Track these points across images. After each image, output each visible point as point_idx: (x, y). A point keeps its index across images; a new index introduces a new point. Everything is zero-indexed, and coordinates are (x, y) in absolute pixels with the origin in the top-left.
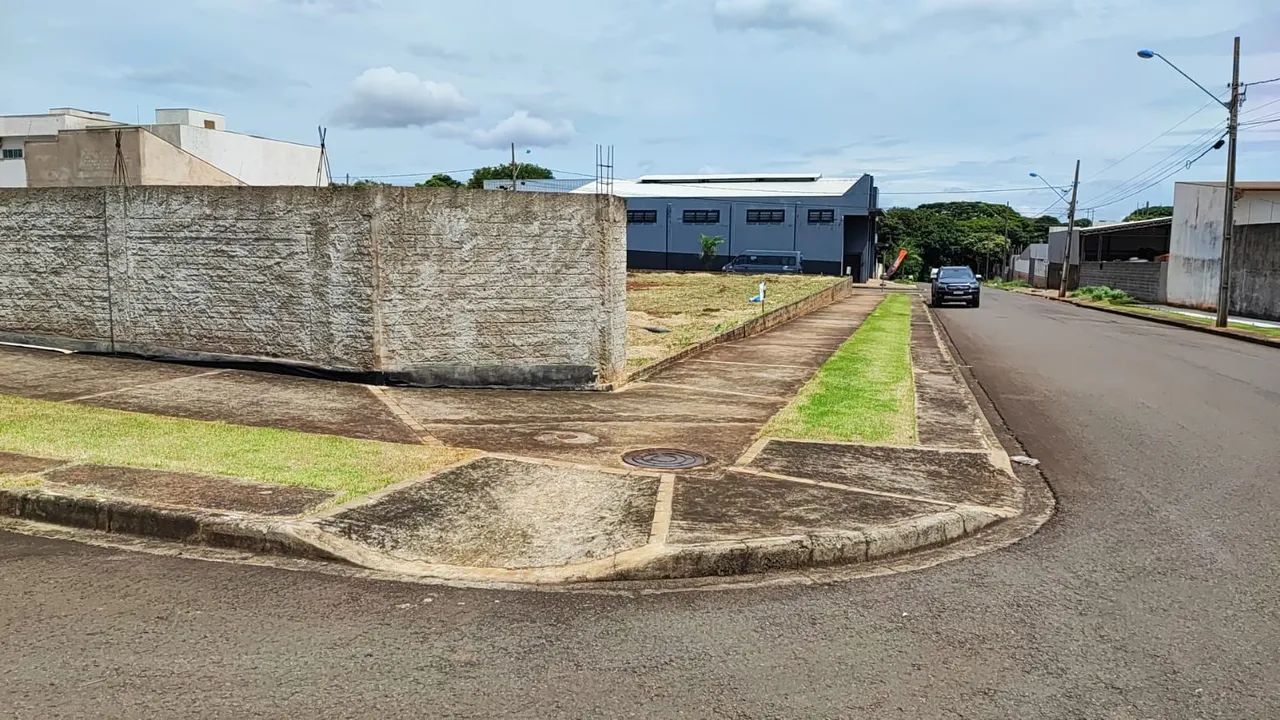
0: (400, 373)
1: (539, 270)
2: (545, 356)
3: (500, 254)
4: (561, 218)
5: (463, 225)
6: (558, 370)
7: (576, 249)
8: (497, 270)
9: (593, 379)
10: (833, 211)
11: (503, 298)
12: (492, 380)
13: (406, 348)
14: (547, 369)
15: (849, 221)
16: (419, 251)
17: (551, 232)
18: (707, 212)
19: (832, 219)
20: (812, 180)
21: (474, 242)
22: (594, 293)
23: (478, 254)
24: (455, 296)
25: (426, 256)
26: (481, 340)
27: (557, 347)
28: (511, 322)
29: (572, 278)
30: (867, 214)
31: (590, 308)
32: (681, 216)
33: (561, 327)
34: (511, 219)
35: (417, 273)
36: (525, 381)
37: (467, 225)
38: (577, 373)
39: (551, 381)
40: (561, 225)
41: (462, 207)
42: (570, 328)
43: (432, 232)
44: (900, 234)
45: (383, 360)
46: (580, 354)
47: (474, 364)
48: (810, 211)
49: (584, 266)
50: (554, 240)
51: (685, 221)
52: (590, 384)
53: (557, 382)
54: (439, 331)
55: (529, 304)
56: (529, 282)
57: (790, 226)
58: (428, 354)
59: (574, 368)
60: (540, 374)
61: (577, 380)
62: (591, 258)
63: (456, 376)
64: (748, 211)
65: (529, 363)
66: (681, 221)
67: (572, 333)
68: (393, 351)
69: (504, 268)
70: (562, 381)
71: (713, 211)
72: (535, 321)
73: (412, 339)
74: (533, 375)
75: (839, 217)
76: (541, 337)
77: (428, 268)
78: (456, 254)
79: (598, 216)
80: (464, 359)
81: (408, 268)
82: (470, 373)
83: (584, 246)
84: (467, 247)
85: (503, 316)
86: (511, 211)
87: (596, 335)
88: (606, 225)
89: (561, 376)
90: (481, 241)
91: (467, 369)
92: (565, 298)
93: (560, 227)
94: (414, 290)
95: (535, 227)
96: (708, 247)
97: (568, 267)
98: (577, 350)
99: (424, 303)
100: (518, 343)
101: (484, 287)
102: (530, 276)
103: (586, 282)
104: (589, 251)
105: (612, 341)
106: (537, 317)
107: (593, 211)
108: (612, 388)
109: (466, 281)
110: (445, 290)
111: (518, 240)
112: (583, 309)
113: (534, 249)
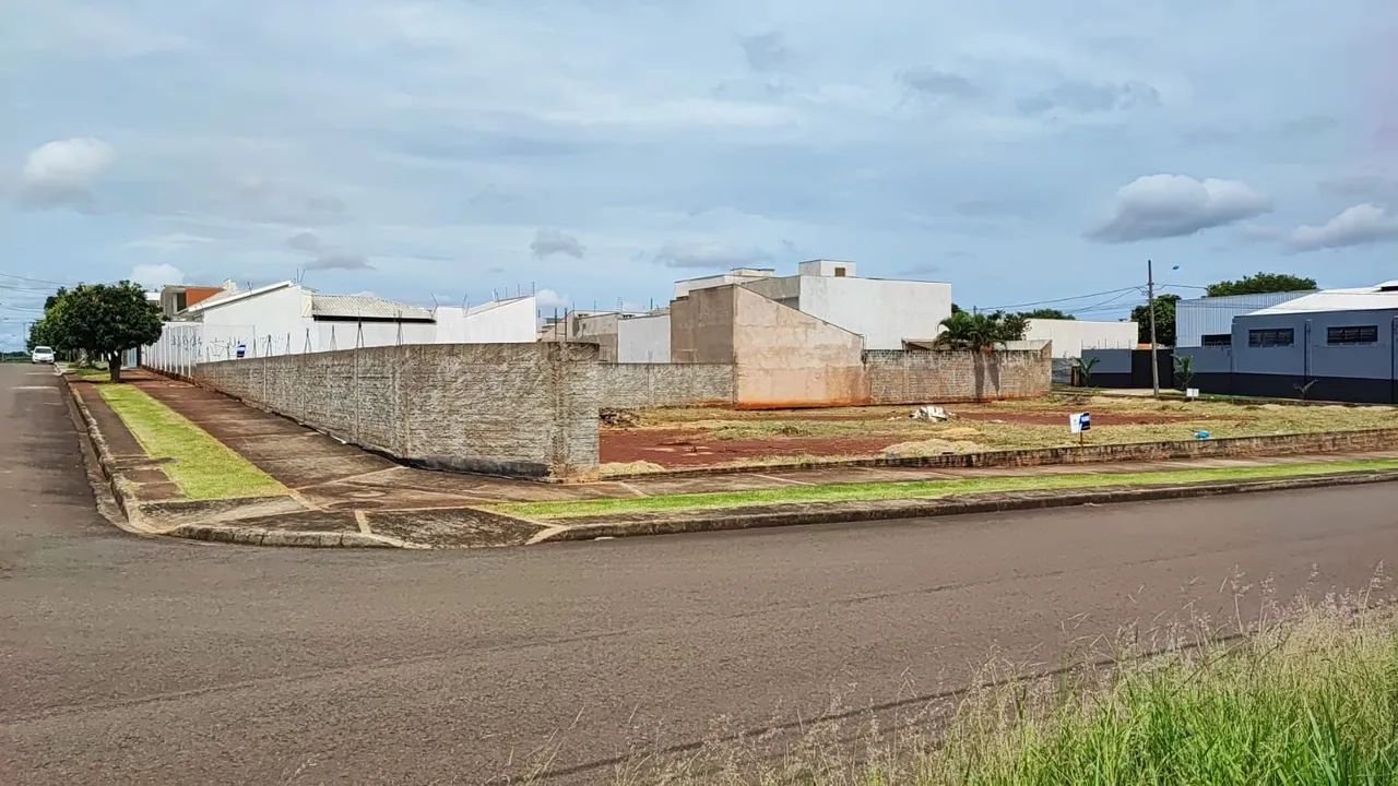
0: (420, 460)
1: (508, 395)
2: (512, 455)
3: (481, 385)
4: (522, 360)
5: (457, 367)
6: (522, 465)
7: (534, 381)
8: (479, 395)
9: (548, 474)
11: (483, 414)
12: (476, 469)
13: (423, 445)
14: (513, 464)
16: (430, 383)
17: (515, 370)
21: (464, 378)
22: (547, 411)
23: (467, 387)
24: (451, 412)
25: (435, 387)
26: (469, 442)
27: (520, 449)
28: (488, 430)
29: (532, 400)
31: (545, 422)
33: (522, 436)
34: (488, 362)
35: (430, 397)
36: (497, 472)
37: (460, 367)
38: (535, 469)
39: (516, 472)
41: (456, 355)
42: (530, 436)
43: (438, 371)
45: (409, 451)
46: (537, 455)
47: (464, 457)
49: (540, 391)
50: (518, 375)
52: (545, 477)
53: (521, 473)
54: (442, 434)
55: (501, 419)
56: (500, 403)
58: (436, 449)
59: (532, 465)
60: (508, 468)
61: (536, 474)
62: (544, 387)
63: (453, 465)
65: (501, 459)
67: (532, 440)
68: (416, 446)
69: (483, 394)
70: (524, 474)
72: (504, 430)
73: (426, 439)
74: (503, 468)
76: (509, 442)
77: (436, 394)
78: (454, 385)
79: (550, 357)
80: (459, 454)
81: (424, 394)
82: (462, 464)
83: (539, 379)
84: (460, 380)
85: (483, 426)
86: (488, 356)
87: (550, 443)
88: (557, 363)
89: (523, 470)
90: (469, 377)
91: (460, 460)
92: (526, 415)
93: (522, 366)
94: (428, 408)
95: (505, 367)
97: (529, 394)
98: (535, 452)
99: (433, 416)
100: (493, 445)
101: (470, 406)
102: (501, 399)
103: (542, 404)
104: (543, 382)
105: (566, 448)
106: (507, 428)
107: (546, 354)
108: (561, 482)
109: (458, 403)
110: (446, 409)
111: (493, 376)
112: (540, 424)
113: (504, 381)
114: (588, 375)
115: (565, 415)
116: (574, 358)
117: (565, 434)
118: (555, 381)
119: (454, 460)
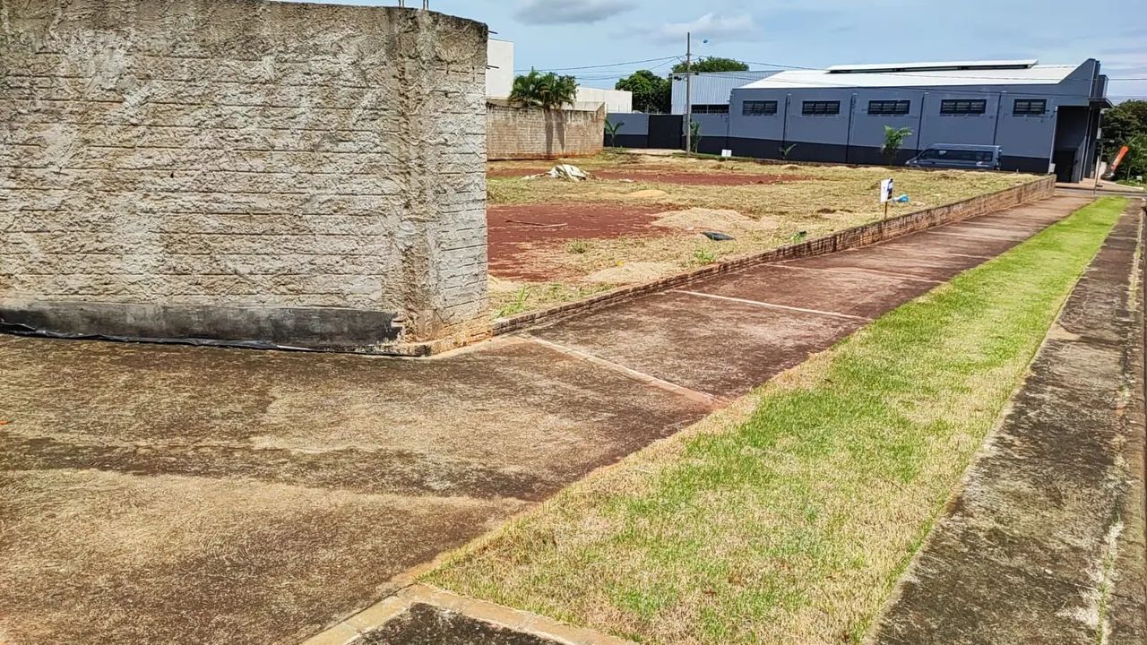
0: (22, 312)
1: (279, 143)
2: (298, 292)
3: (199, 114)
4: (316, 50)
5: (120, 60)
6: (324, 316)
7: (350, 108)
8: (195, 141)
9: (393, 334)
10: (1044, 101)
11: (209, 191)
12: (199, 329)
13: (32, 271)
14: (302, 315)
15: (1064, 112)
16: (40, 105)
17: (298, 77)
18: (896, 102)
19: (1043, 110)
20: (1025, 67)
21: (144, 91)
22: (388, 186)
23: (156, 115)
24: (116, 184)
25: (56, 115)
26: (172, 262)
27: (320, 278)
28: (227, 232)
29: (345, 158)
30: (1088, 105)
31: (382, 212)
32: (866, 107)
33: (322, 244)
34: (217, 50)
35: (41, 143)
37: (130, 61)
38: (359, 324)
39: (311, 334)
40: (316, 65)
41: (117, 27)
42: (344, 245)
43: (63, 72)
44: (1132, 130)
46: (364, 292)
47: (162, 301)
48: (1016, 101)
49: (367, 137)
50: (306, 90)
51: (870, 113)
52: (387, 343)
53: (322, 336)
54: (91, 244)
55: (262, 203)
56: (258, 163)
57: (991, 117)
58: (74, 282)
59: (353, 315)
60: (289, 323)
61: (362, 336)
62: (379, 124)
63: (130, 320)
64: (943, 101)
65: (268, 303)
66: (866, 112)
67: (349, 256)
68: (10, 276)
69: (207, 138)
70: (331, 336)
71: (901, 102)
72: (273, 232)
73: (41, 256)
74: (277, 325)
75: (1053, 108)
76: (289, 261)
77: (58, 136)
78: (113, 112)
79: (392, 48)
80: (144, 292)
81: (22, 134)
82: (156, 317)
83: (365, 103)
84: (132, 99)
85: (213, 222)
86: (216, 36)
87: (396, 260)
88: (409, 65)
89: (329, 327)
90: (160, 89)
91: (150, 310)
92: (330, 193)
93: (316, 66)
94: (39, 173)
95: (266, 67)
96: (892, 141)
97: (337, 141)
98: (358, 284)
99: (56, 197)
100: (243, 269)
101: (170, 169)
102: (261, 153)
103: (373, 168)
104: (375, 111)
105: (432, 271)
106: (278, 226)
107: (382, 38)
108: (427, 351)
109: (135, 160)
110: (96, 175)
111: (232, 89)
112: (368, 214)
113: (264, 105)
114: (469, 99)
115: (430, 194)
116: (444, 56)
117: (431, 239)
118: (404, 107)
119: (134, 309)
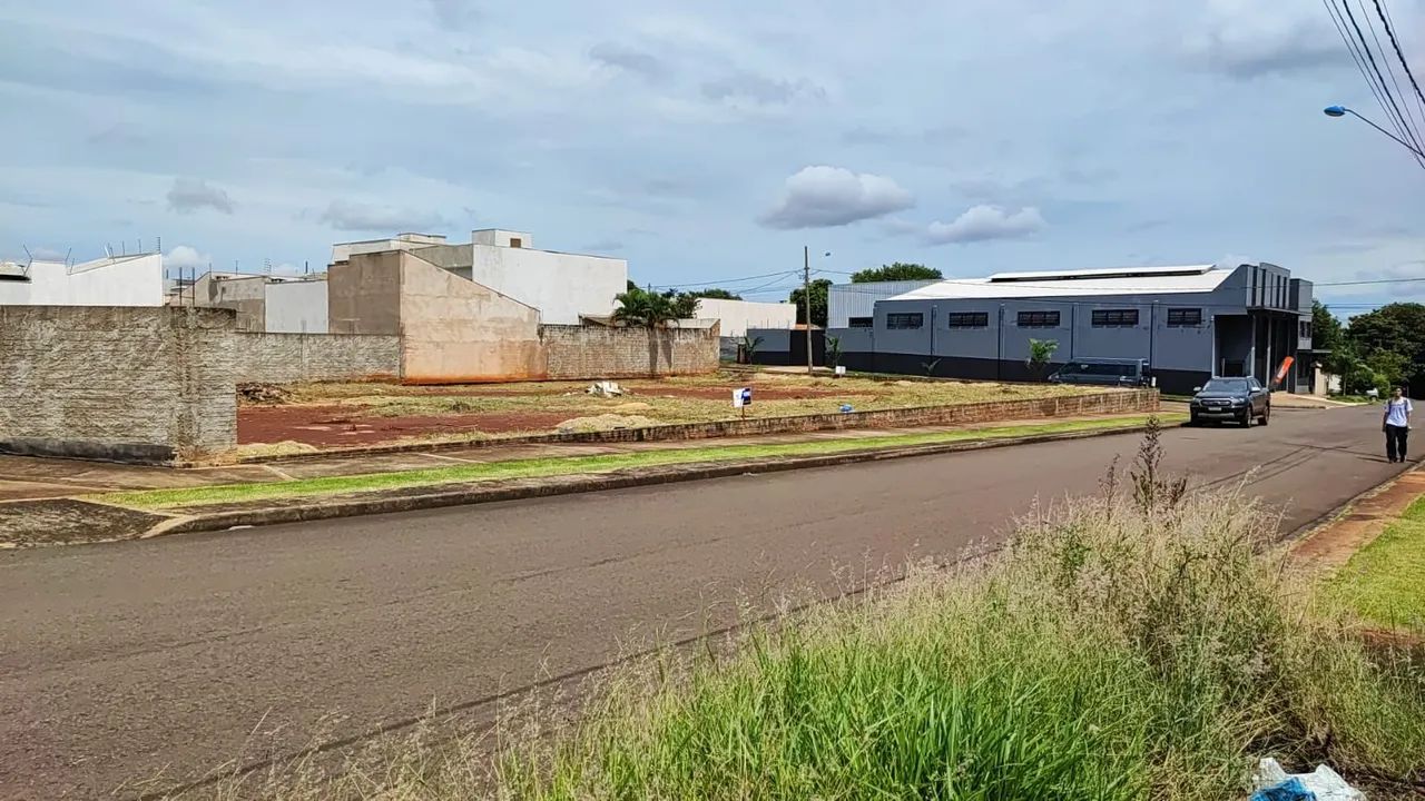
1: (119, 367)
2: (126, 436)
3: (85, 355)
4: (138, 326)
5: (52, 333)
6: (138, 447)
7: (153, 351)
8: (82, 367)
9: (173, 457)
10: (1200, 310)
11: (86, 389)
12: (78, 453)
13: (6, 425)
14: (127, 447)
15: (1221, 321)
16: (16, 352)
17: (129, 337)
18: (1045, 313)
19: (1198, 320)
20: (1198, 273)
21: (61, 346)
22: (171, 386)
23: (65, 354)
24: (45, 386)
25: (23, 357)
26: (68, 421)
27: (137, 429)
28: (94, 408)
29: (151, 373)
30: (1246, 313)
31: (168, 398)
32: (1016, 318)
33: (139, 413)
34: (93, 327)
35: (16, 369)
36: (107, 455)
37: (55, 333)
38: (156, 452)
39: (132, 456)
40: (139, 332)
41: (50, 319)
42: (148, 414)
43: (26, 338)
46: (159, 436)
47: (63, 439)
48: (1170, 311)
49: (161, 364)
50: (132, 344)
51: (1019, 324)
52: (169, 461)
53: (137, 458)
54: (33, 413)
55: (111, 394)
56: (110, 376)
57: (1145, 328)
58: (24, 430)
59: (153, 447)
60: (121, 451)
61: (157, 458)
62: (167, 358)
63: (47, 448)
64: (1094, 312)
65: (111, 441)
66: (1015, 324)
67: (152, 419)
69: (87, 365)
70: (141, 457)
71: (1052, 313)
72: (116, 408)
73: (11, 418)
74: (115, 451)
75: (1208, 317)
76: (121, 421)
77: (23, 365)
78: (47, 355)
79: (173, 324)
80: (55, 435)
81: (7, 365)
82: (60, 447)
83: (160, 348)
84: (55, 350)
85: (87, 403)
86: (93, 322)
87: (174, 421)
88: (182, 331)
89: (140, 453)
90: (68, 345)
91: (57, 443)
92: (143, 390)
93: (138, 333)
94: (13, 381)
95: (115, 334)
96: (1040, 353)
97: (147, 365)
98: (155, 433)
99: (21, 391)
100: (99, 424)
101: (70, 380)
102: (111, 372)
103: (163, 378)
104: (165, 352)
105: (195, 428)
106: (118, 405)
107: (169, 320)
108: (190, 466)
109: (55, 375)
110: (37, 382)
111: (99, 344)
112: (161, 400)
113: (113, 351)
114: (222, 345)
115: (194, 390)
116: (204, 325)
117: (194, 411)
118: (180, 350)
119: (49, 443)
